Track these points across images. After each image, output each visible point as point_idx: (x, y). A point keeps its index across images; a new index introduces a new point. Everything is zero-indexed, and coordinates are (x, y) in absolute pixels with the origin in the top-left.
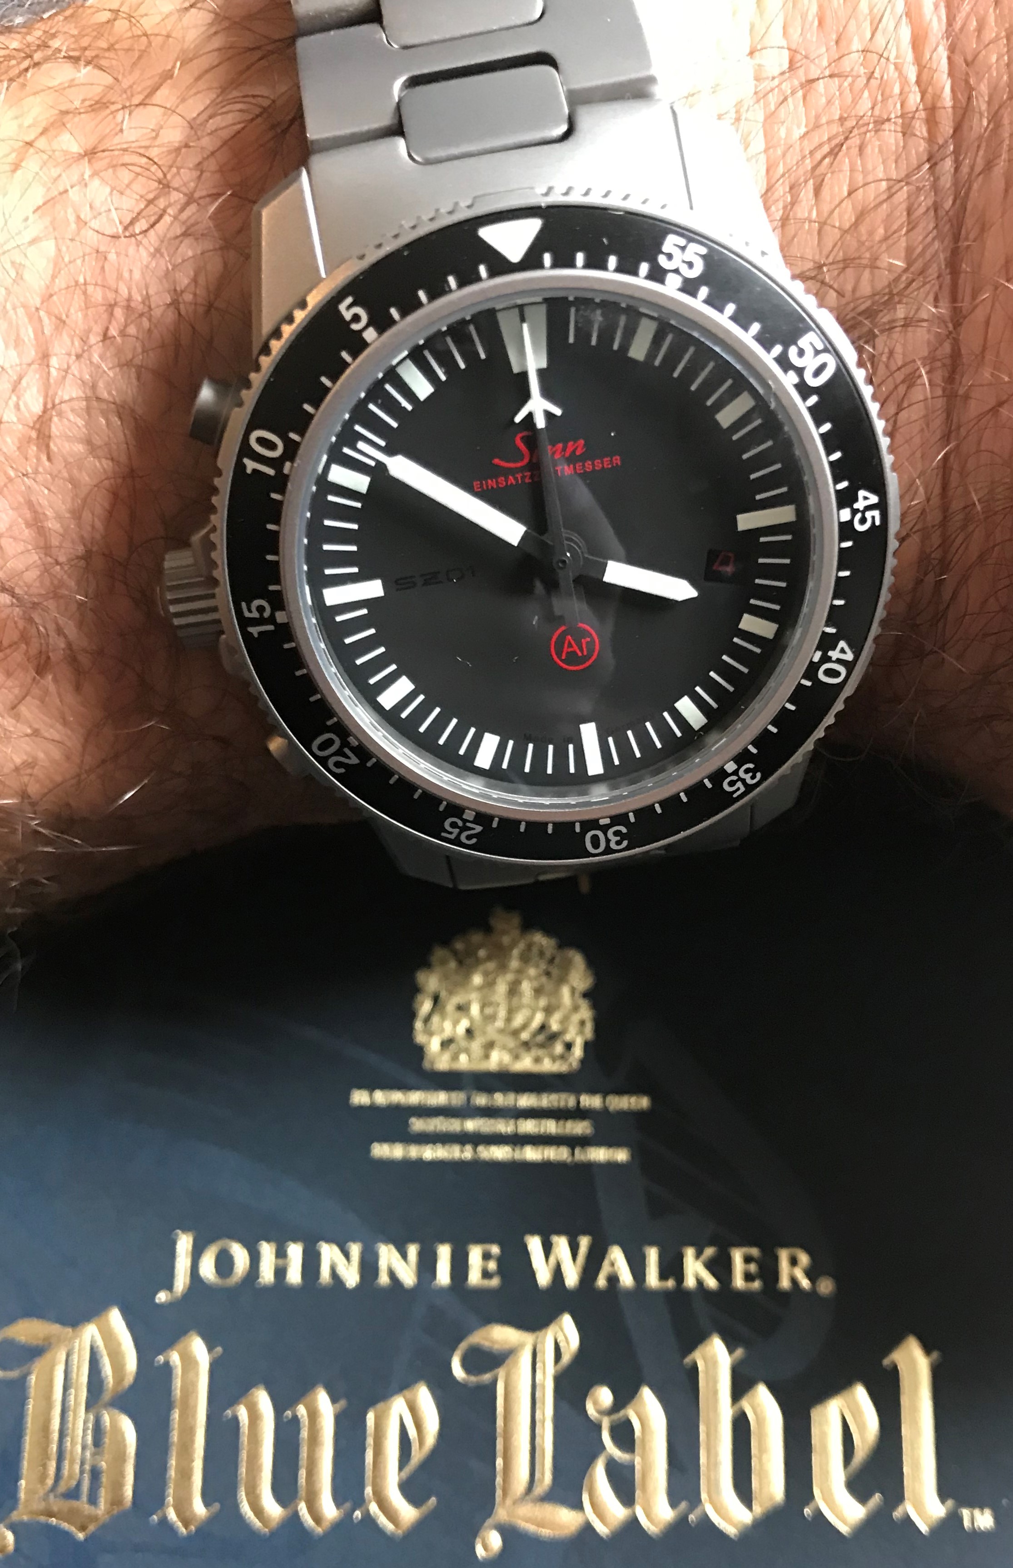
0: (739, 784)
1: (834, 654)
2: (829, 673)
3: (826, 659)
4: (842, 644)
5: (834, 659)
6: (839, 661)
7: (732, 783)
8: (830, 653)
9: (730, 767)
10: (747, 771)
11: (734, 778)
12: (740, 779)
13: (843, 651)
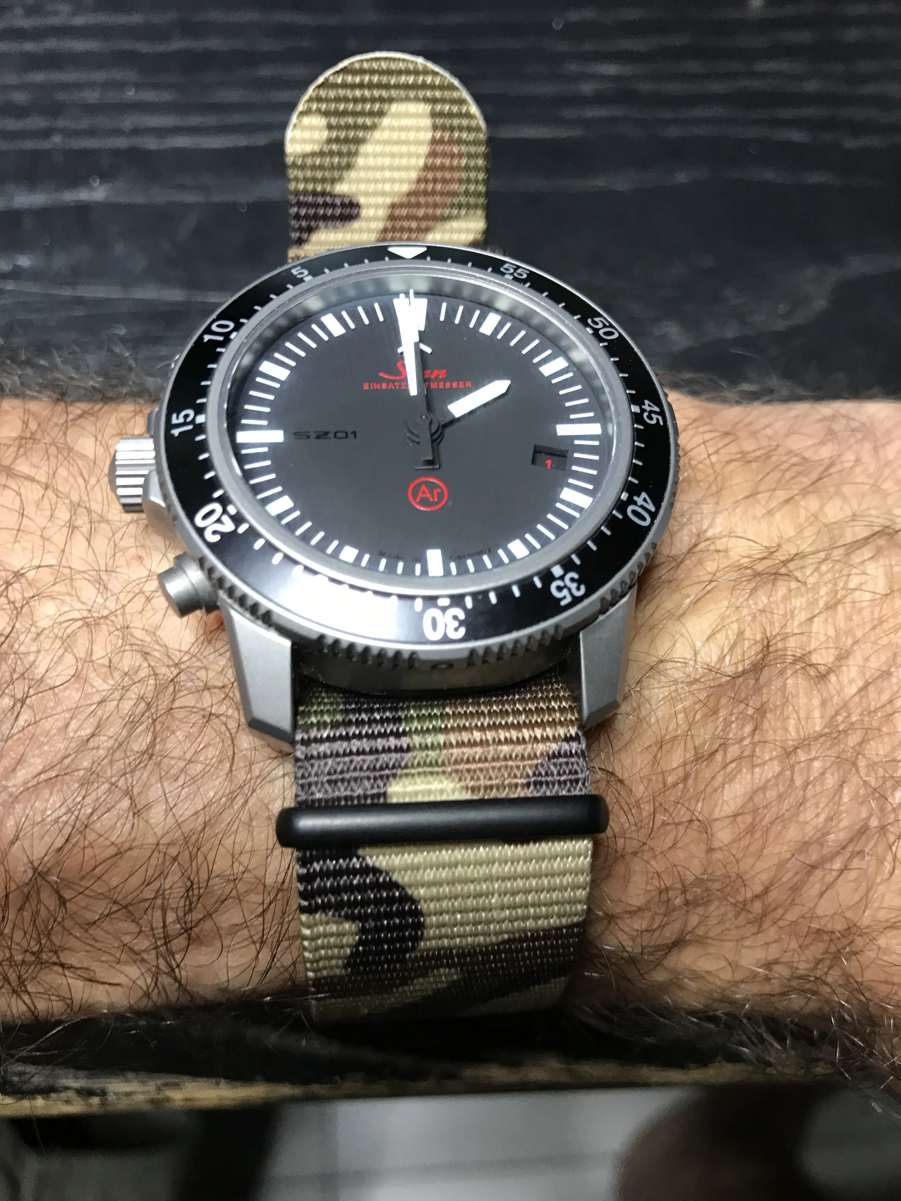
0: (565, 592)
1: (639, 500)
2: (634, 512)
3: (631, 501)
4: (644, 495)
5: (639, 503)
6: (642, 507)
7: (560, 589)
8: (635, 498)
9: (557, 571)
10: (572, 580)
11: (560, 583)
12: (565, 586)
13: (645, 500)
